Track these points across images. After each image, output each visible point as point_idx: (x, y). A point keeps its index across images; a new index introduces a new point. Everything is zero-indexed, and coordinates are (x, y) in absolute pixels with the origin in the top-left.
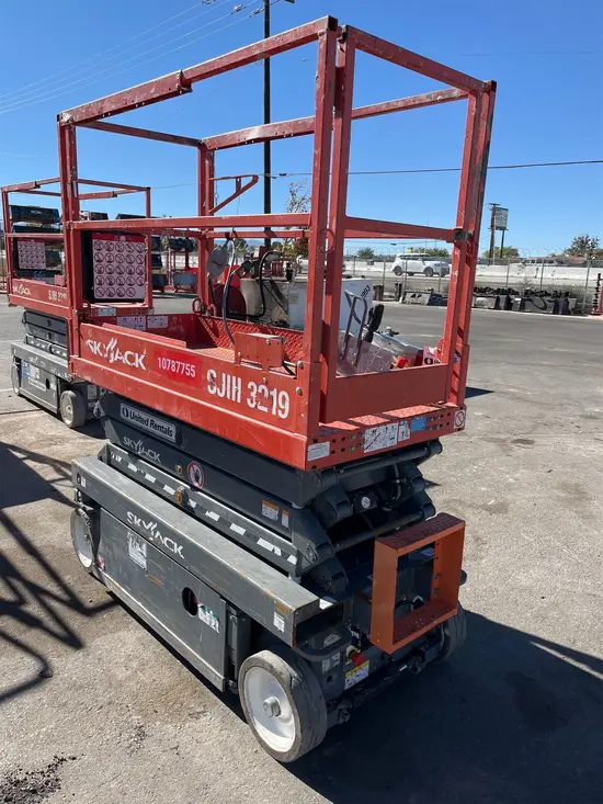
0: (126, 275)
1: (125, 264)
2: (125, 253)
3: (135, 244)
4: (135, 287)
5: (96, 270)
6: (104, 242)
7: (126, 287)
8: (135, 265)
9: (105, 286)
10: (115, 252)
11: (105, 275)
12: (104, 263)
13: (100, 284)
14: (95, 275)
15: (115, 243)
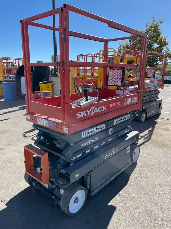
0: (116, 79)
1: (116, 76)
2: (116, 73)
3: (119, 70)
4: (118, 82)
5: (109, 77)
6: (112, 70)
7: (116, 82)
8: (119, 76)
9: (111, 82)
10: (114, 73)
11: (111, 79)
12: (111, 76)
13: (110, 81)
14: (109, 79)
15: (114, 70)
